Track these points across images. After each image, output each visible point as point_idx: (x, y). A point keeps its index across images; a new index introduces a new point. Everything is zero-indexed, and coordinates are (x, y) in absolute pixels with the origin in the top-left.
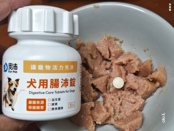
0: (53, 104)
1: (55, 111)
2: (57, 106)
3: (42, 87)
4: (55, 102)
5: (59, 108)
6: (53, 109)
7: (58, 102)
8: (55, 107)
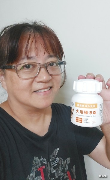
0: (85, 121)
1: (86, 123)
2: (87, 122)
3: (81, 113)
4: (86, 120)
5: (88, 123)
6: (85, 123)
7: (87, 120)
8: (86, 122)
